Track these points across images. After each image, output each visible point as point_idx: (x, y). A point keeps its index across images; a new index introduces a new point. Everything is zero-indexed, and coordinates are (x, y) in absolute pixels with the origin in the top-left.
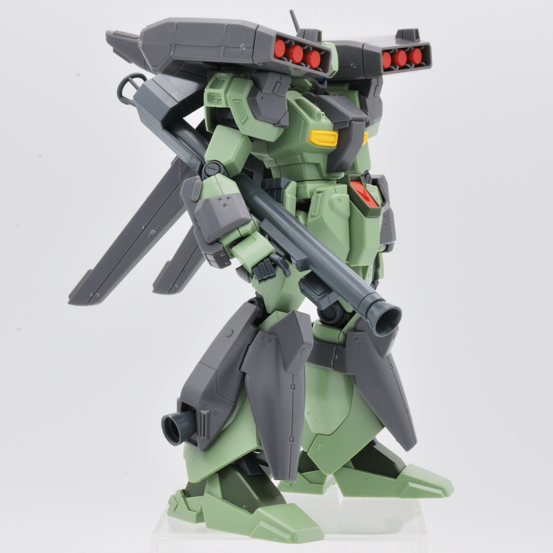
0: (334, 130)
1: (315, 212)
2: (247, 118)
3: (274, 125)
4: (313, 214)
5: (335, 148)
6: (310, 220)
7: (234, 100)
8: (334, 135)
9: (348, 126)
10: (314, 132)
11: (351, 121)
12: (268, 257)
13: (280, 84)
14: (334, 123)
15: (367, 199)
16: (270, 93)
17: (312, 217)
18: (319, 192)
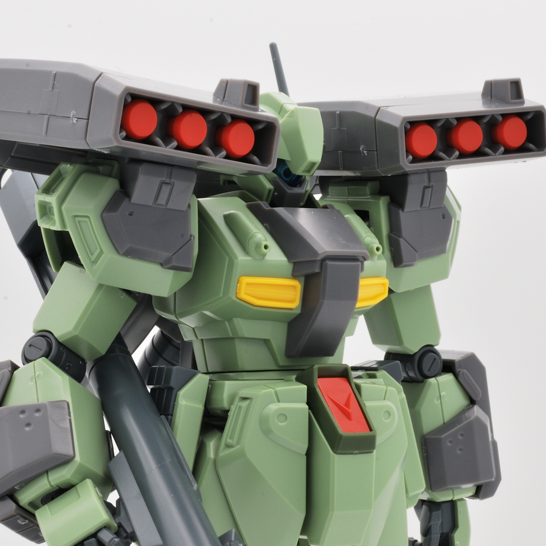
0: (294, 276)
1: (231, 438)
2: (101, 252)
3: (162, 265)
4: (229, 441)
5: (299, 311)
6: (223, 453)
7: (75, 216)
8: (294, 287)
9: (317, 270)
10: (245, 280)
11: (324, 260)
12: (94, 535)
13: (169, 187)
14: (295, 263)
15: (348, 415)
16: (150, 203)
17: (228, 446)
18: (245, 399)
